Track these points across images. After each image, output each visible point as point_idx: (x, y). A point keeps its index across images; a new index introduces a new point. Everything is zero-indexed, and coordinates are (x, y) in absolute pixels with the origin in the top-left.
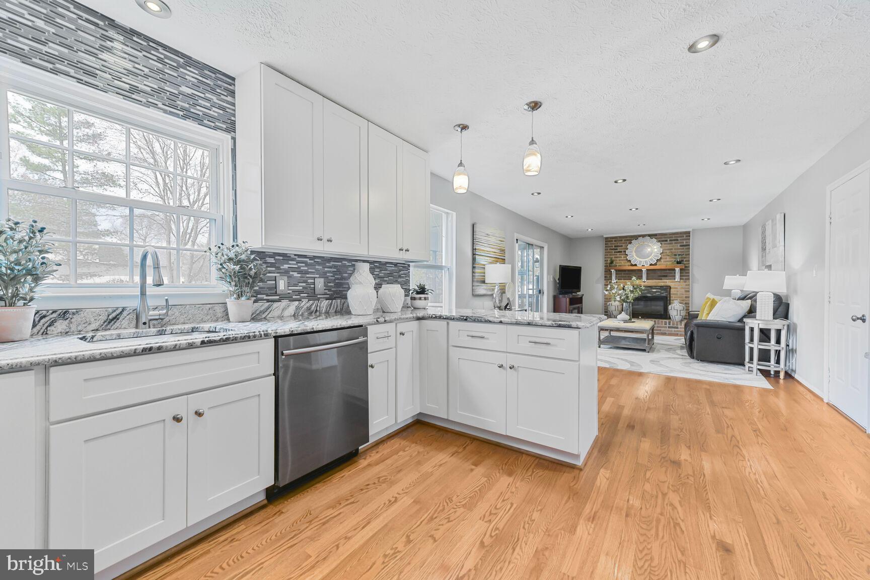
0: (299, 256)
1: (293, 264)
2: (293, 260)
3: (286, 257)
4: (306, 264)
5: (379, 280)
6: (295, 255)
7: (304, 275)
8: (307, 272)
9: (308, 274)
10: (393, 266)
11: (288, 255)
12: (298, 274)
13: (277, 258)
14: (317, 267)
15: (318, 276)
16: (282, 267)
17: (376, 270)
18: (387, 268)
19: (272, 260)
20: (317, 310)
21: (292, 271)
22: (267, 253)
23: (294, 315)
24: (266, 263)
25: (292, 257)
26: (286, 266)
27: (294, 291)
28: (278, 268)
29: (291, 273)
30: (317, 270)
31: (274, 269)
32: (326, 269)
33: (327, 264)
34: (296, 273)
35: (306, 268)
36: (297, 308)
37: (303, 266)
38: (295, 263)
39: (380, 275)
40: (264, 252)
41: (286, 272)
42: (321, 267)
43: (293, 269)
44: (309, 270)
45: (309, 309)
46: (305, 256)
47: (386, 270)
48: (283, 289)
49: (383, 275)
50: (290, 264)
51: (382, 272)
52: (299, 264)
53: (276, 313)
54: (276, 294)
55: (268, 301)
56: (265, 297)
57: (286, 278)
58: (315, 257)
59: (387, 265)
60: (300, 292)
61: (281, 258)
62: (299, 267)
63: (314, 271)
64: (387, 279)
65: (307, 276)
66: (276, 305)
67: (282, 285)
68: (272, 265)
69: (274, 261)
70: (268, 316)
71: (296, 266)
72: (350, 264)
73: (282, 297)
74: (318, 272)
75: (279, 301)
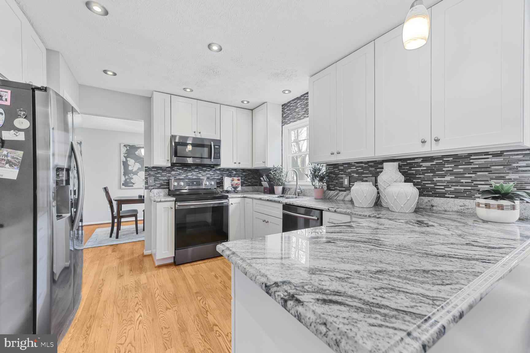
0: (357, 163)
1: (354, 169)
2: (354, 166)
3: (349, 165)
4: (362, 168)
5: (453, 177)
6: (355, 163)
7: (360, 175)
8: (363, 173)
9: (364, 174)
10: (491, 156)
11: (351, 163)
12: (356, 174)
13: (344, 166)
14: (370, 169)
15: (371, 175)
16: (347, 171)
17: (446, 166)
18: (471, 161)
19: (342, 168)
21: (353, 173)
22: (340, 164)
24: (339, 170)
25: (353, 164)
26: (349, 170)
28: (345, 172)
29: (352, 174)
30: (370, 171)
31: (343, 172)
32: (378, 170)
33: (379, 166)
34: (355, 174)
35: (362, 171)
37: (360, 169)
38: (355, 167)
39: (455, 170)
40: (338, 164)
41: (349, 174)
42: (374, 169)
43: (353, 172)
44: (365, 172)
46: (362, 163)
47: (470, 163)
48: (347, 184)
49: (462, 170)
50: (352, 169)
51: (460, 167)
52: (357, 168)
53: (341, 198)
54: (342, 187)
56: (338, 189)
57: (349, 177)
58: (369, 162)
59: (472, 157)
61: (347, 166)
62: (357, 170)
63: (368, 172)
64: (474, 175)
65: (363, 175)
67: (346, 182)
68: (342, 170)
69: (343, 168)
70: (337, 199)
71: (356, 170)
72: (405, 163)
73: (346, 189)
74: (371, 172)
75: (345, 191)
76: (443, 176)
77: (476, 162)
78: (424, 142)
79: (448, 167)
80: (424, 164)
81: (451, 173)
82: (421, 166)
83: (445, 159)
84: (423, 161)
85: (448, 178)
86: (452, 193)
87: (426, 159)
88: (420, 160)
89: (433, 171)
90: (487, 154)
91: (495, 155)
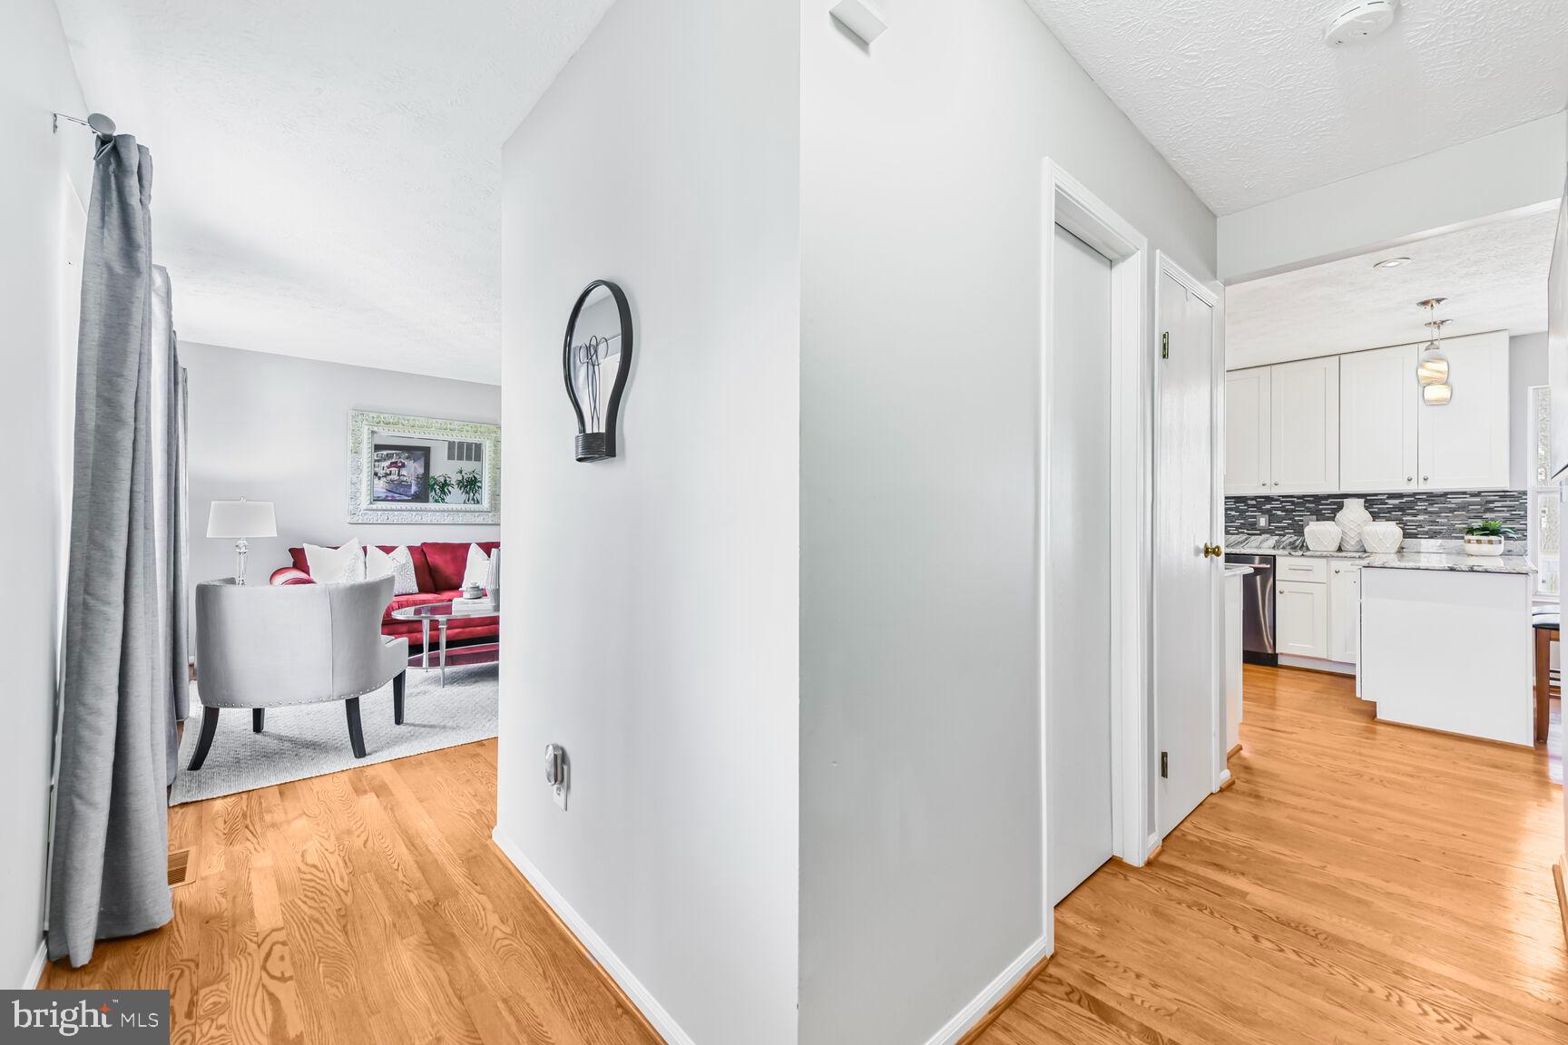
0: (1284, 497)
1: (1276, 505)
2: (1277, 500)
3: (1268, 499)
4: (1293, 503)
5: (1426, 517)
6: (1279, 496)
7: (1289, 513)
8: (1294, 511)
10: (1468, 496)
11: (1271, 497)
12: (1282, 512)
13: (1258, 500)
14: (1307, 505)
15: (1309, 513)
16: (1263, 508)
17: (1419, 504)
18: (1448, 500)
19: (1254, 502)
20: (1303, 545)
22: (1249, 497)
23: (1274, 547)
24: (1248, 505)
25: (1275, 498)
26: (1268, 506)
27: (1276, 527)
28: (1260, 508)
29: (1274, 512)
31: (1255, 509)
32: (1320, 507)
33: (1323, 502)
34: (1280, 512)
35: (1293, 507)
36: (1277, 542)
37: (1288, 506)
38: (1279, 503)
39: (1429, 509)
40: (1246, 497)
41: (1268, 512)
42: (1313, 505)
43: (1277, 509)
44: (1297, 509)
45: (1291, 544)
46: (1292, 497)
47: (1447, 502)
48: (1264, 525)
49: (1437, 509)
50: (1273, 504)
51: (1435, 505)
52: (1283, 504)
53: (1254, 544)
54: (1256, 529)
55: (1248, 534)
56: (1246, 531)
57: (1267, 516)
58: (1305, 496)
59: (1451, 496)
60: (1284, 528)
61: (1263, 500)
62: (1284, 506)
63: (1303, 509)
64: (1450, 515)
65: (1294, 514)
66: (1253, 537)
67: (1263, 522)
68: (1253, 506)
71: (1280, 506)
73: (1263, 532)
74: (1308, 509)
75: (1260, 535)
76: (1415, 515)
77: (1453, 501)
78: (1410, 480)
79: (1421, 506)
80: (1390, 501)
81: (1425, 512)
82: (1386, 504)
83: (1417, 497)
84: (1388, 498)
85: (1420, 518)
86: (1426, 533)
87: (1392, 496)
88: (1385, 497)
89: (1401, 509)
90: (1464, 493)
91: (1473, 495)
